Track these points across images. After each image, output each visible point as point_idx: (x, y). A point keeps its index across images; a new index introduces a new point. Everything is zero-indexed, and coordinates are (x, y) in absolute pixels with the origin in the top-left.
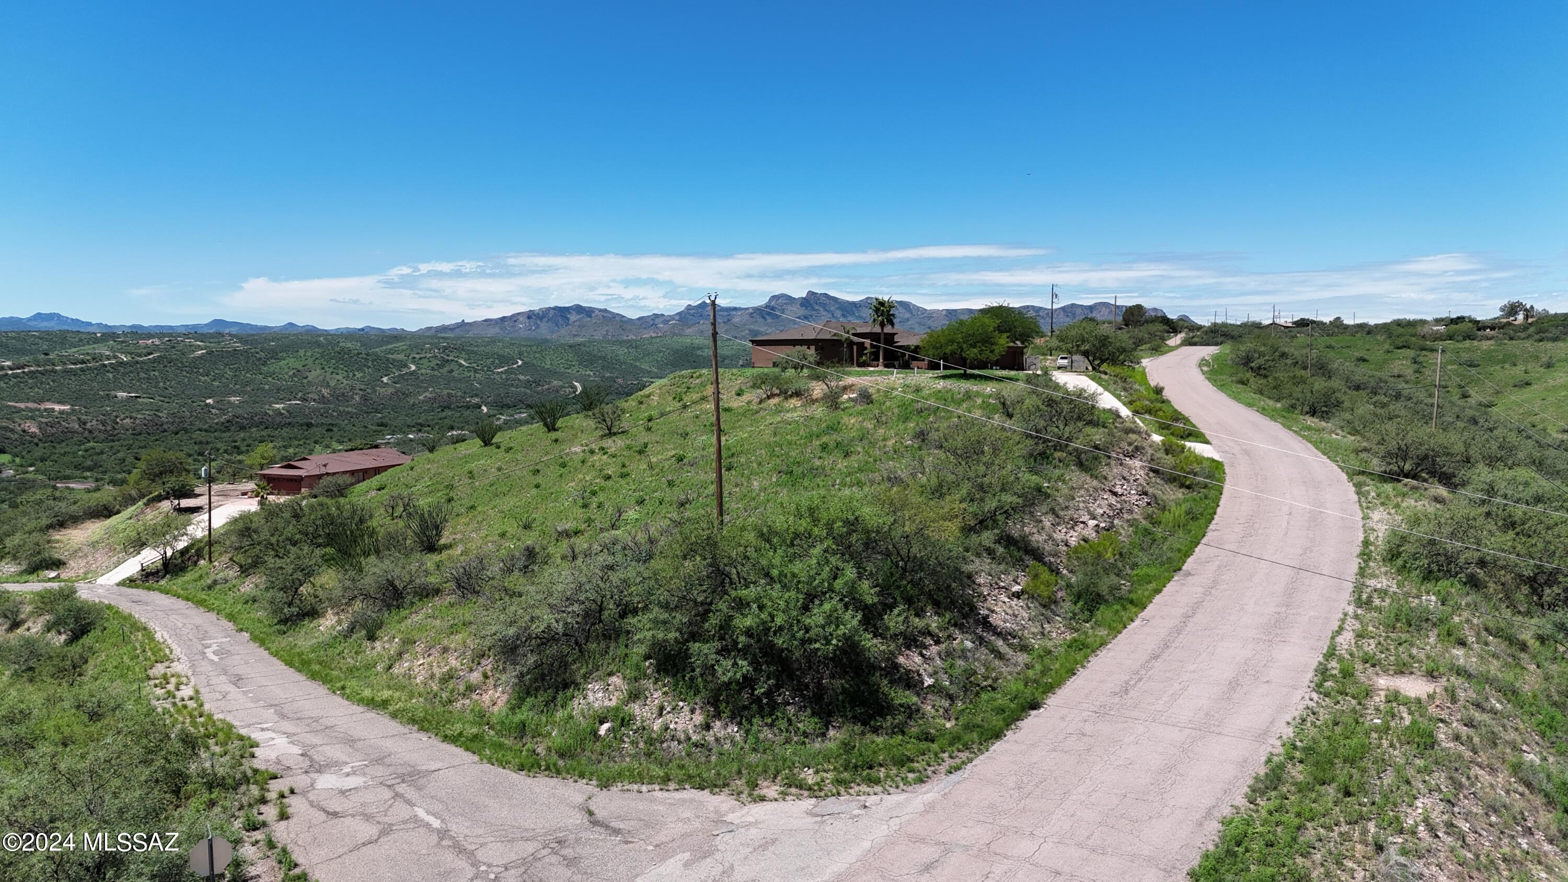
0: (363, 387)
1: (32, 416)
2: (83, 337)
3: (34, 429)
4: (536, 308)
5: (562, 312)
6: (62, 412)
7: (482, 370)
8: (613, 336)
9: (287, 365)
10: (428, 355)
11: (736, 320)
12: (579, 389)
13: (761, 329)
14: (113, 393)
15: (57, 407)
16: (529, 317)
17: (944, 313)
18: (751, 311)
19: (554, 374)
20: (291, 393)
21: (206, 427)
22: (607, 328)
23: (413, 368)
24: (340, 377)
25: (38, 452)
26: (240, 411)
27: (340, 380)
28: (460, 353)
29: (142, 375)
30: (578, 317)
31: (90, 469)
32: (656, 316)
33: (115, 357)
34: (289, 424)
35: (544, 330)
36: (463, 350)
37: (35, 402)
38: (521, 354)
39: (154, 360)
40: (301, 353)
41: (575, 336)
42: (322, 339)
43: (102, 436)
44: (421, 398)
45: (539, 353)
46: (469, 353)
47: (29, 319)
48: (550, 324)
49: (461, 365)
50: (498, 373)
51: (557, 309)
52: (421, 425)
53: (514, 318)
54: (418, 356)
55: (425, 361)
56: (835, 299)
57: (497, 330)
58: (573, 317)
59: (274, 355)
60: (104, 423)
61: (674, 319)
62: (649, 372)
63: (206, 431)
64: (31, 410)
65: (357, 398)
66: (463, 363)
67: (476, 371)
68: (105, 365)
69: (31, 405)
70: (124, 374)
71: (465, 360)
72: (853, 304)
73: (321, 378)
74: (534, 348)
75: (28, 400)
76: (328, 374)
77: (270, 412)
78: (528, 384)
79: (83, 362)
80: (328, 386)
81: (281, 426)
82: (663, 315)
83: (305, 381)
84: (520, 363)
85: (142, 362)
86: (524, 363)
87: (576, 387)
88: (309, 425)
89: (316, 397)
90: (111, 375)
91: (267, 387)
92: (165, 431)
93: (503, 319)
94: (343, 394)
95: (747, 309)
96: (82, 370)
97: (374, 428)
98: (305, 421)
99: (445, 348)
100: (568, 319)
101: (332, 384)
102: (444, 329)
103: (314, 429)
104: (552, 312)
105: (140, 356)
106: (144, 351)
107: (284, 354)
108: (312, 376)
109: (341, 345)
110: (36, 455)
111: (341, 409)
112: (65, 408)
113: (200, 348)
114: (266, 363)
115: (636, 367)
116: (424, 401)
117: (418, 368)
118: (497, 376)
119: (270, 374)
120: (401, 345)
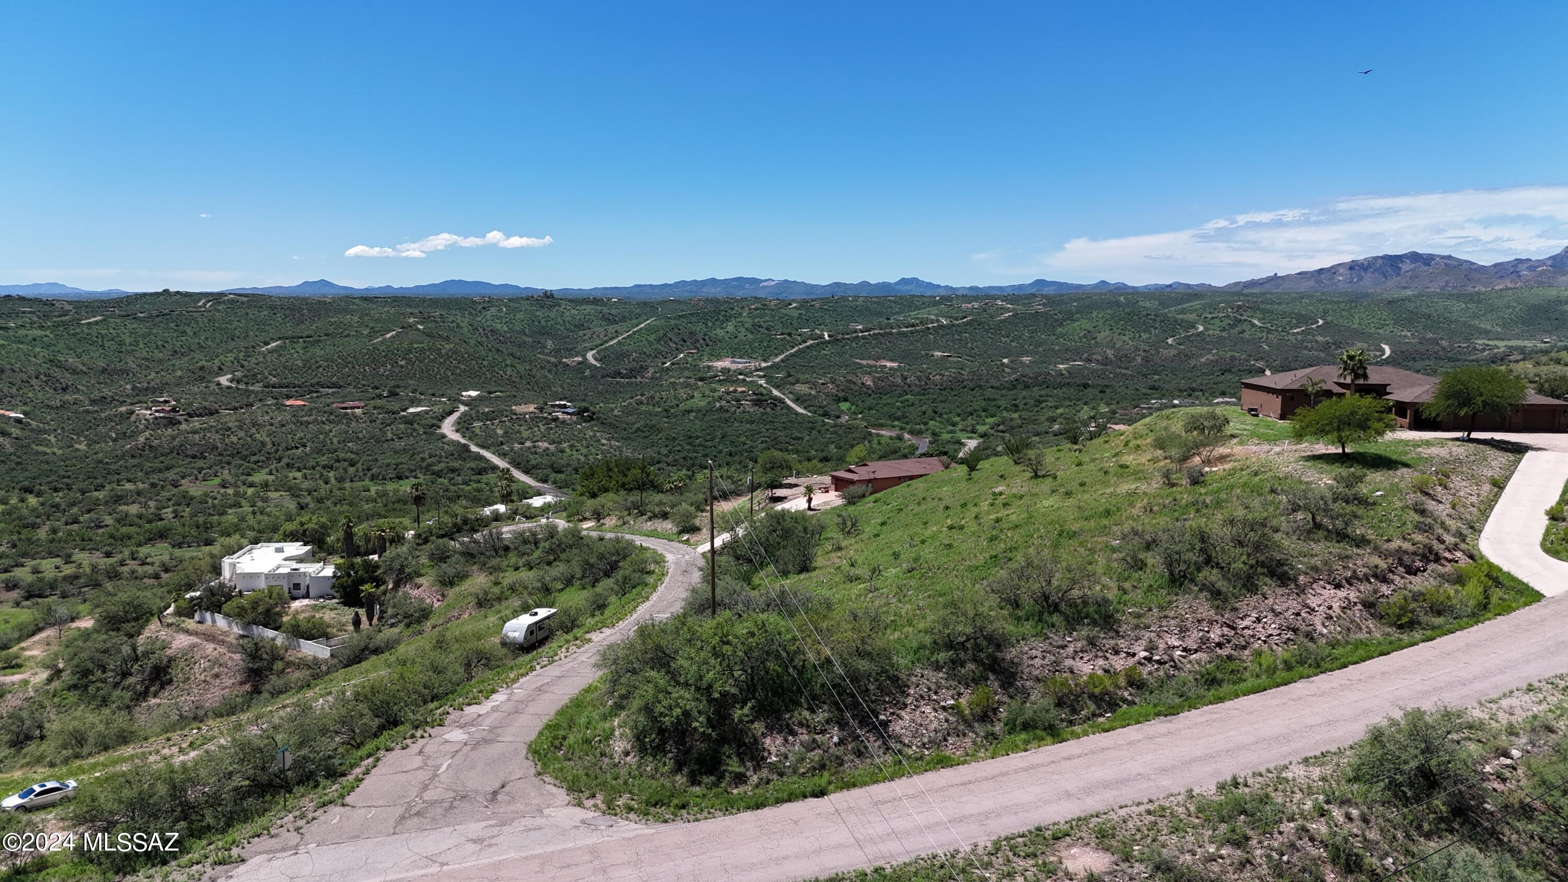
0: (1147, 348)
1: (870, 370)
2: (926, 300)
3: (869, 383)
4: (1360, 257)
5: (1392, 262)
6: (891, 369)
7: (1277, 330)
8: (1454, 287)
9: (1082, 324)
10: (1221, 315)
12: (1389, 353)
14: (931, 352)
15: (889, 364)
16: (1351, 268)
19: (1359, 334)
20: (1077, 353)
21: (998, 385)
22: (1447, 278)
23: (1201, 328)
24: (1126, 338)
25: (869, 402)
26: (1027, 371)
28: (1255, 312)
29: (956, 337)
30: (1413, 266)
31: (898, 419)
32: (1520, 261)
33: (938, 321)
34: (1068, 384)
35: (1368, 282)
36: (1259, 309)
37: (874, 359)
38: (1325, 312)
39: (967, 323)
40: (1094, 314)
41: (1405, 288)
42: (1122, 298)
43: (917, 390)
44: (1203, 360)
45: (1347, 310)
46: (1264, 311)
47: (896, 284)
48: (1377, 275)
49: (1253, 325)
50: (1294, 334)
51: (1386, 258)
52: (1194, 390)
53: (1333, 270)
54: (1210, 316)
55: (1217, 321)
57: (1312, 283)
58: (1406, 266)
59: (1070, 316)
60: (919, 379)
61: (1545, 264)
62: (1487, 332)
63: (997, 388)
64: (870, 366)
65: (1139, 359)
66: (1257, 322)
67: (1269, 331)
68: (929, 328)
69: (871, 362)
70: (942, 336)
71: (1259, 320)
73: (1109, 339)
74: (1342, 306)
75: (869, 358)
76: (1116, 335)
77: (1053, 373)
78: (1326, 347)
79: (913, 326)
80: (1113, 347)
81: (1061, 386)
82: (1529, 260)
83: (1093, 342)
84: (1321, 322)
85: (958, 325)
86: (1326, 323)
87: (1384, 351)
88: (1086, 386)
89: (1100, 358)
90: (932, 337)
91: (1057, 348)
92: (965, 387)
93: (1321, 271)
94: (1126, 355)
96: (912, 332)
97: (1144, 391)
98: (1083, 381)
99: (1239, 307)
100: (1400, 269)
101: (1118, 345)
102: (1253, 283)
103: (1090, 390)
104: (1380, 262)
105: (957, 320)
106: (961, 315)
107: (1078, 316)
108: (1100, 337)
109: (1140, 304)
110: (867, 404)
111: (1118, 370)
112: (895, 365)
113: (1008, 310)
114: (1061, 325)
115: (1470, 326)
116: (1205, 364)
117: (1206, 329)
118: (1291, 337)
119: (1062, 336)
120: (1197, 304)
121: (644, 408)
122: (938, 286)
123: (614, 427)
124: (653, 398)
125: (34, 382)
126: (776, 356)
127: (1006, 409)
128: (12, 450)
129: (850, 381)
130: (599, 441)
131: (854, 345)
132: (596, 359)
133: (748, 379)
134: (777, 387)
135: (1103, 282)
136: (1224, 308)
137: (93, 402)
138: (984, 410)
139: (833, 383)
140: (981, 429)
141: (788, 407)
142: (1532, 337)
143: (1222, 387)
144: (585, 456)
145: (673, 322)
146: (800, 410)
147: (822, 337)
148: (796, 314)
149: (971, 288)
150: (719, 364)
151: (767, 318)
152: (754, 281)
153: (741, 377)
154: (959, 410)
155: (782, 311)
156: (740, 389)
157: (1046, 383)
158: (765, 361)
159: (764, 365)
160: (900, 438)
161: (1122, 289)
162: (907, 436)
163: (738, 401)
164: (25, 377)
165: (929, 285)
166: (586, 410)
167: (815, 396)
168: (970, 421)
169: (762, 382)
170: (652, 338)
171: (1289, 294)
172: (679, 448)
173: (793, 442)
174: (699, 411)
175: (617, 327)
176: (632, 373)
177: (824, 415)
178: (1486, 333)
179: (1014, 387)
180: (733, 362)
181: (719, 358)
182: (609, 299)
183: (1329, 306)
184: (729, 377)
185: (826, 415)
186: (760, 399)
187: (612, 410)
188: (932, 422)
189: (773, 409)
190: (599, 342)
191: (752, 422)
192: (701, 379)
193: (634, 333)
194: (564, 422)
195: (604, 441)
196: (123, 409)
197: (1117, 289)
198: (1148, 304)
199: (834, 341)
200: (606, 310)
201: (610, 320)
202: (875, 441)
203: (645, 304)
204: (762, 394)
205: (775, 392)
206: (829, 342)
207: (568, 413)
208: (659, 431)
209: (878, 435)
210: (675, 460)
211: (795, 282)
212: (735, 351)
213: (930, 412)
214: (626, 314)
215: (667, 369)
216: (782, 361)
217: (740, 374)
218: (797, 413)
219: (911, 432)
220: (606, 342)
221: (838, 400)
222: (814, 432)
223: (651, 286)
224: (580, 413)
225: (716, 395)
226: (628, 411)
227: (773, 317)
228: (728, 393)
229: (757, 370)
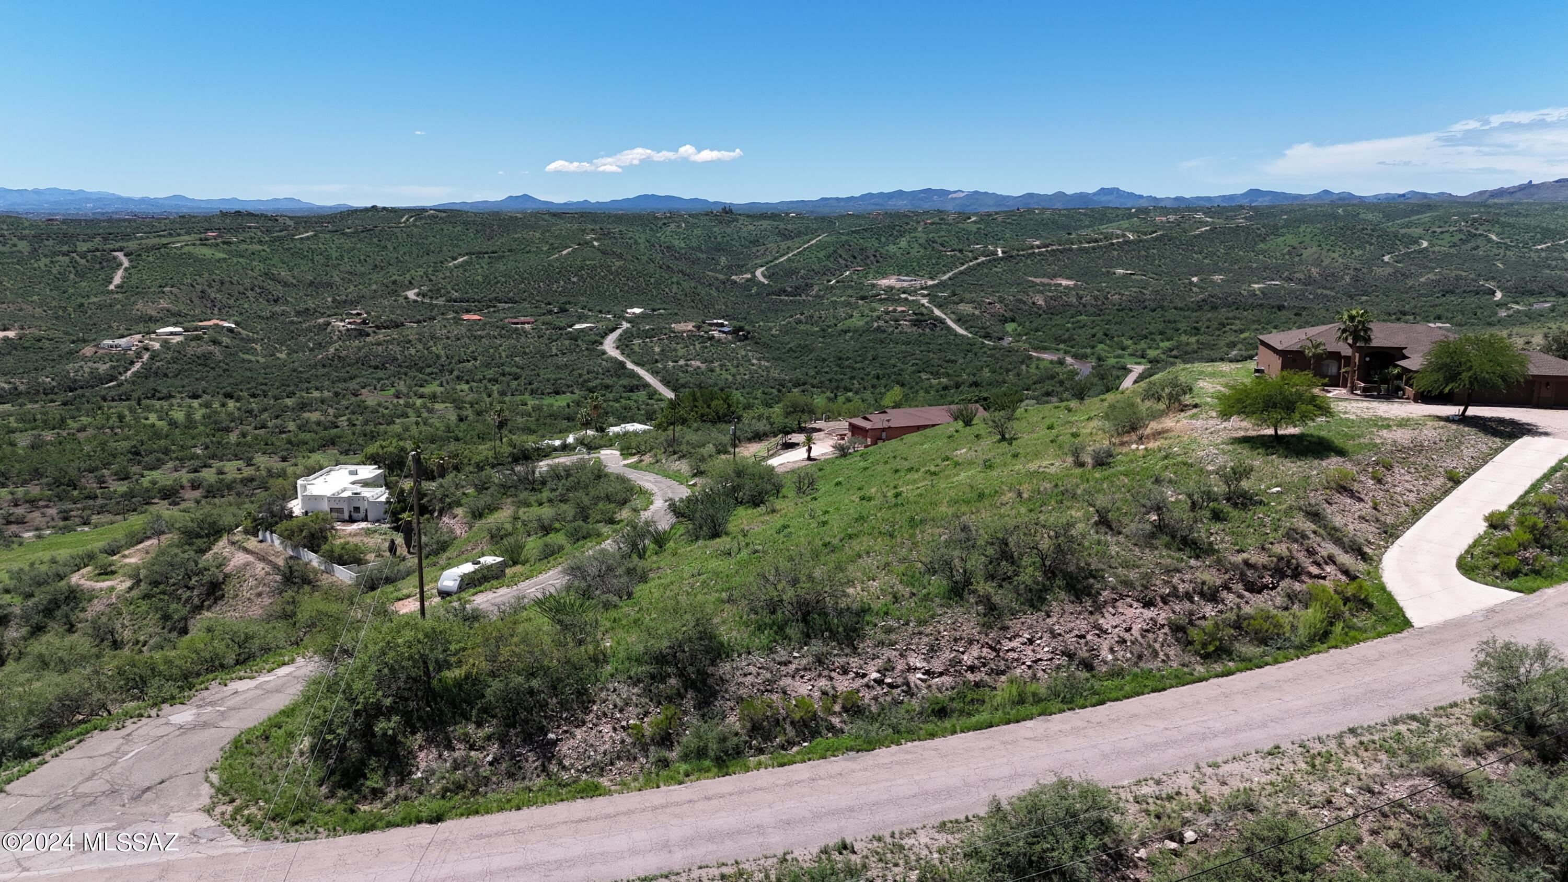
0: (1358, 266)
1: (1043, 289)
2: (1120, 212)
3: (1041, 302)
6: (1067, 287)
7: (1517, 246)
9: (1287, 240)
10: (1452, 229)
14: (1113, 270)
15: (1065, 282)
20: (1277, 272)
21: (1182, 305)
23: (1425, 244)
24: (1336, 255)
25: (1038, 322)
26: (1217, 291)
27: (1335, 258)
28: (1493, 226)
29: (1143, 253)
31: (1064, 342)
33: (1124, 236)
34: (1261, 305)
36: (1498, 222)
37: (1049, 277)
39: (1157, 239)
40: (1303, 228)
42: (1340, 211)
43: (1092, 310)
44: (1422, 280)
46: (1504, 225)
47: (1094, 194)
49: (1490, 241)
52: (1404, 314)
54: (1439, 230)
55: (1447, 236)
59: (1275, 231)
60: (1096, 298)
63: (1181, 309)
64: (1044, 285)
65: (1347, 278)
66: (1494, 237)
67: (1508, 248)
68: (1113, 244)
69: (1046, 280)
70: (1127, 252)
71: (1497, 235)
73: (1316, 256)
75: (1044, 276)
76: (1324, 252)
77: (1245, 293)
79: (1096, 241)
80: (1319, 265)
81: (1253, 307)
83: (1297, 259)
85: (1146, 241)
89: (1302, 277)
90: (1116, 253)
91: (1255, 265)
92: (1145, 308)
94: (1333, 274)
96: (1094, 248)
98: (1278, 303)
99: (1475, 221)
101: (1326, 262)
102: (1501, 192)
103: (1284, 312)
105: (1145, 234)
106: (1151, 229)
107: (1284, 230)
108: (1306, 254)
109: (1362, 216)
110: (1034, 325)
111: (1319, 291)
112: (1071, 283)
113: (1206, 224)
114: (1264, 240)
116: (1424, 284)
117: (1432, 245)
118: (1532, 254)
119: (1263, 252)
120: (1426, 217)
121: (802, 327)
122: (1141, 197)
123: (766, 346)
124: (812, 317)
125: (249, 293)
126: (944, 273)
127: (1185, 331)
128: (221, 358)
129: (1020, 301)
130: (749, 360)
131: (1029, 262)
132: (764, 276)
133: (910, 298)
134: (939, 306)
135: (1326, 192)
136: (1456, 222)
137: (298, 313)
138: (1161, 333)
139: (1001, 302)
140: (1152, 353)
141: (949, 328)
143: (1439, 310)
144: (734, 375)
145: (844, 238)
146: (960, 331)
147: (995, 253)
148: (974, 228)
149: (1177, 199)
150: (884, 282)
151: (943, 233)
152: (943, 193)
153: (903, 296)
154: (1132, 333)
155: (960, 225)
156: (900, 309)
157: (1237, 305)
158: (932, 279)
159: (930, 283)
160: (1061, 362)
161: (1346, 200)
162: (1069, 360)
163: (897, 321)
164: (241, 289)
165: (1131, 195)
166: (741, 329)
167: (978, 317)
168: (1143, 345)
169: (925, 301)
170: (821, 254)
171: (1542, 204)
172: (827, 369)
173: (946, 365)
174: (856, 331)
175: (789, 243)
176: (797, 291)
177: (985, 337)
179: (1200, 308)
180: (899, 280)
181: (885, 275)
182: (787, 214)
184: (891, 295)
185: (987, 336)
186: (921, 319)
187: (771, 329)
188: (1101, 346)
189: (932, 330)
190: (770, 258)
191: (908, 343)
192: (863, 298)
193: (805, 250)
194: (719, 340)
195: (754, 361)
196: (321, 321)
197: (1340, 199)
198: (1370, 216)
199: (1008, 257)
200: (782, 226)
201: (785, 235)
202: (1033, 366)
203: (823, 218)
204: (922, 314)
205: (937, 312)
206: (1002, 259)
207: (724, 332)
208: (811, 351)
209: (1038, 359)
210: (821, 382)
211: (986, 193)
212: (902, 269)
213: (1100, 335)
214: (803, 230)
215: (832, 287)
216: (950, 279)
217: (904, 293)
218: (956, 335)
219: (1075, 357)
220: (776, 258)
221: (1004, 320)
222: (970, 355)
223: (837, 199)
224: (735, 331)
225: (875, 314)
226: (785, 331)
227: (949, 231)
228: (887, 313)
229: (922, 288)
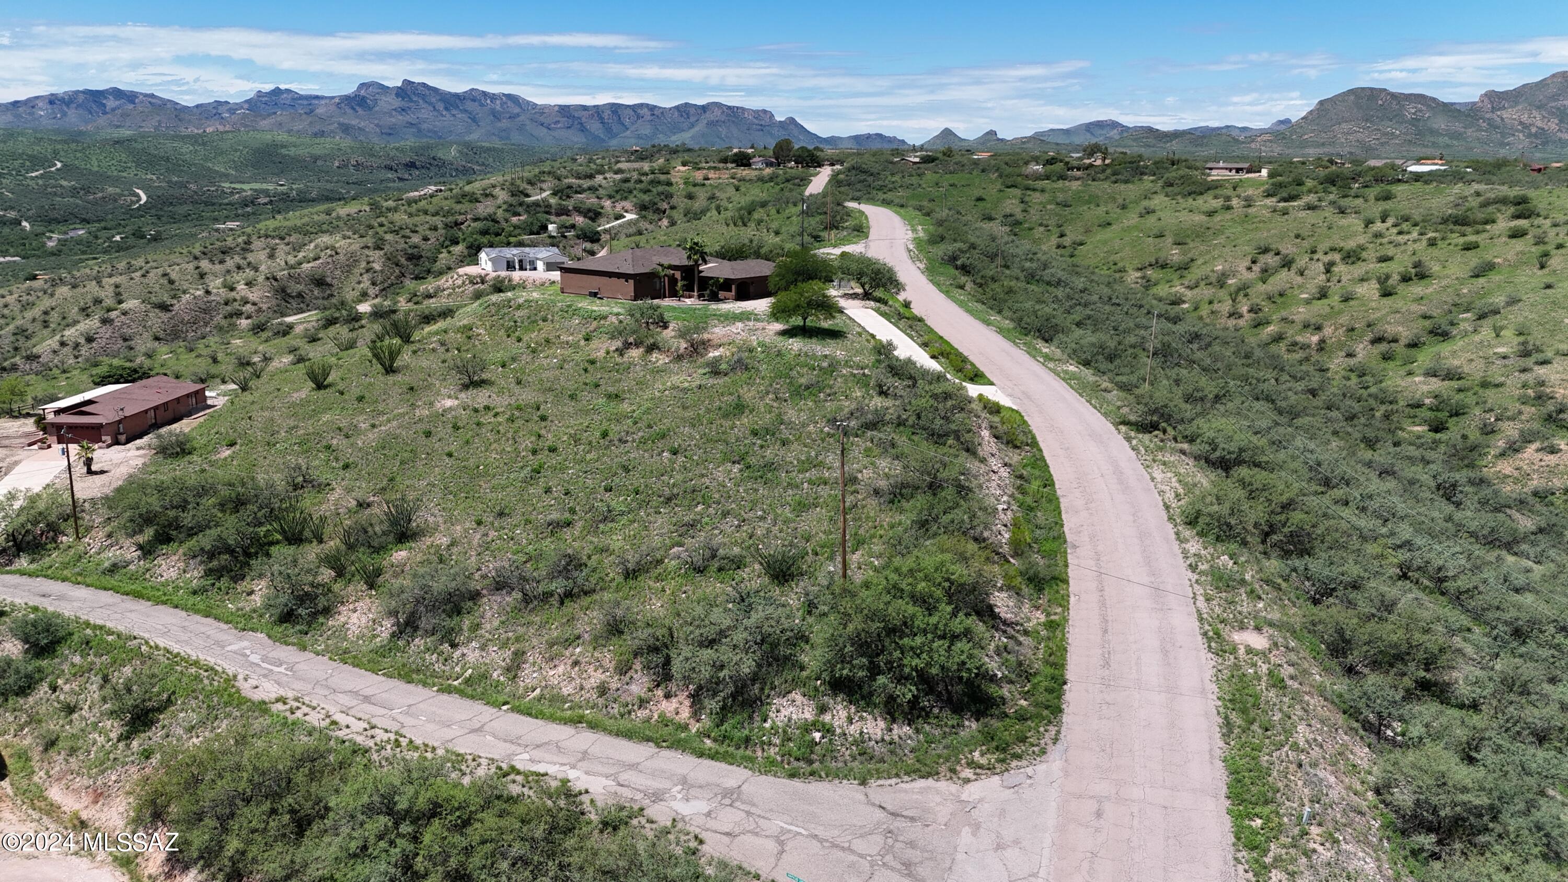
5: (96, 97)
8: (167, 128)
11: (320, 111)
12: (144, 198)
13: (353, 123)
16: (51, 102)
17: (556, 108)
18: (337, 100)
19: (104, 178)
22: (158, 118)
30: (117, 103)
32: (218, 103)
35: (73, 118)
38: (57, 153)
41: (118, 127)
45: (80, 151)
48: (81, 111)
50: (32, 178)
51: (88, 92)
53: (31, 103)
56: (435, 90)
58: (111, 103)
61: (242, 108)
72: (456, 96)
74: (70, 144)
78: (74, 192)
82: (227, 102)
84: (59, 164)
86: (65, 166)
87: (138, 196)
93: (16, 104)
95: (333, 98)
100: (104, 105)
104: (81, 98)
115: (209, 169)
142: (264, 180)
178: (226, 176)
183: (60, 147)
